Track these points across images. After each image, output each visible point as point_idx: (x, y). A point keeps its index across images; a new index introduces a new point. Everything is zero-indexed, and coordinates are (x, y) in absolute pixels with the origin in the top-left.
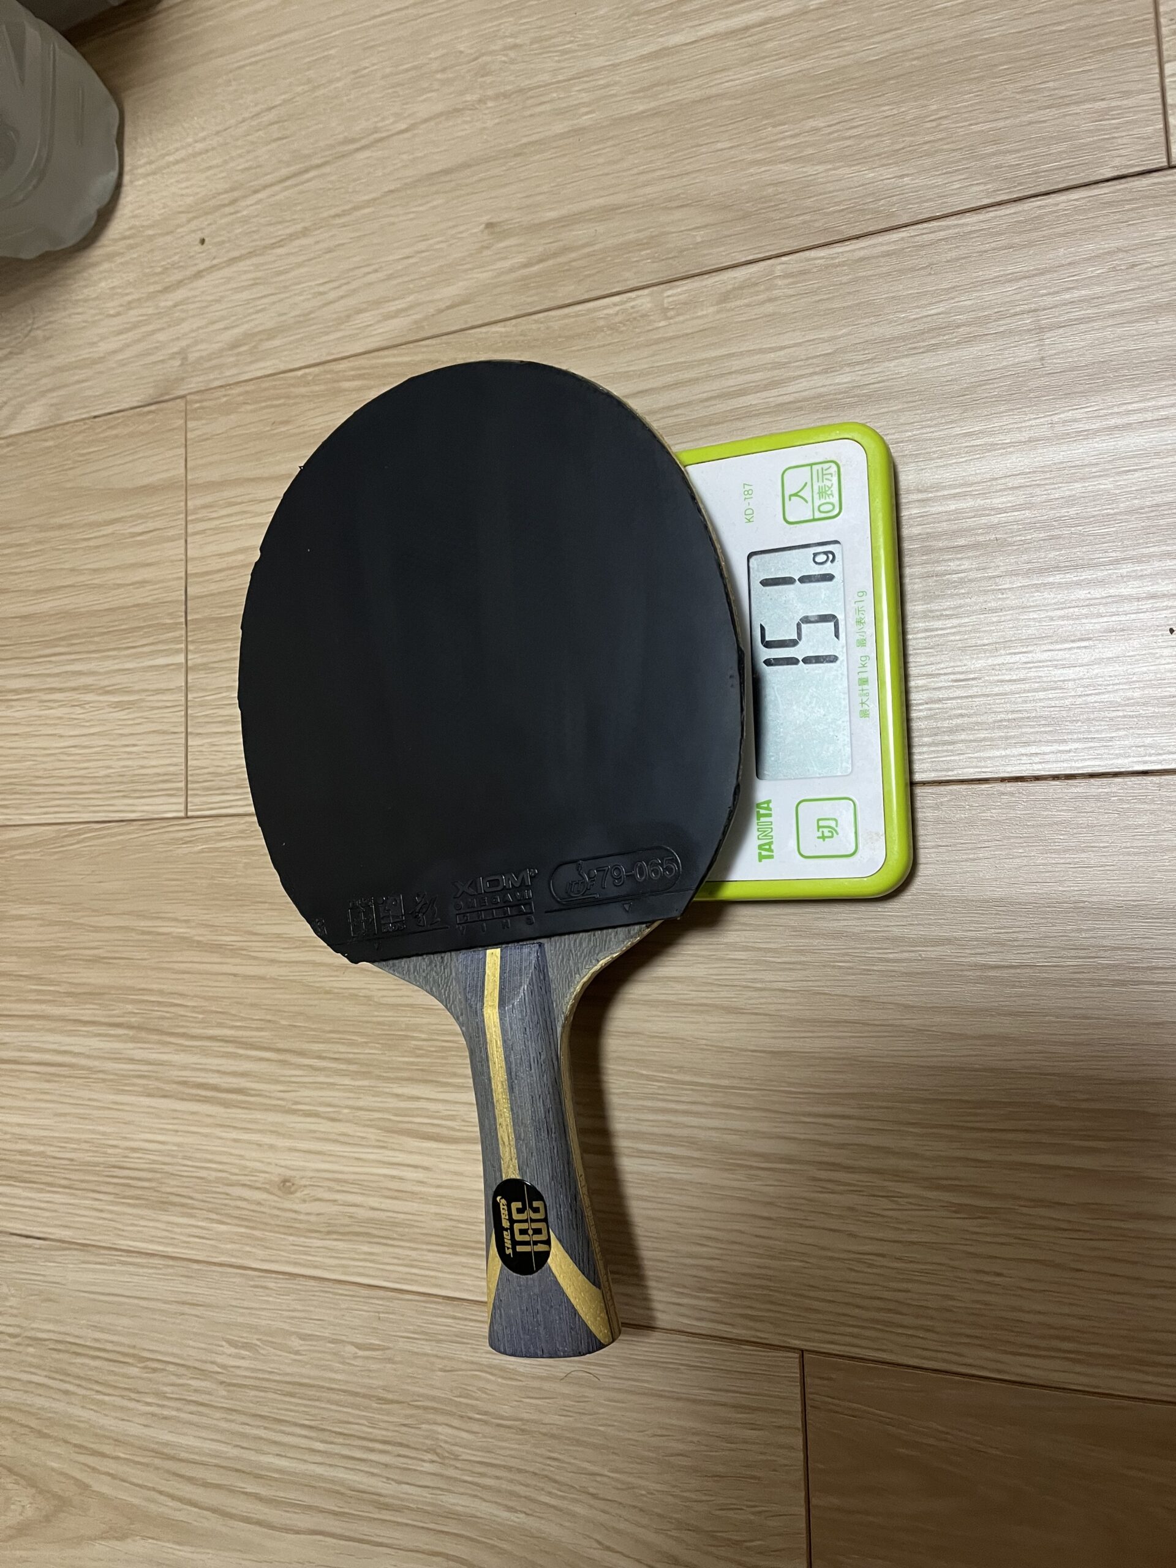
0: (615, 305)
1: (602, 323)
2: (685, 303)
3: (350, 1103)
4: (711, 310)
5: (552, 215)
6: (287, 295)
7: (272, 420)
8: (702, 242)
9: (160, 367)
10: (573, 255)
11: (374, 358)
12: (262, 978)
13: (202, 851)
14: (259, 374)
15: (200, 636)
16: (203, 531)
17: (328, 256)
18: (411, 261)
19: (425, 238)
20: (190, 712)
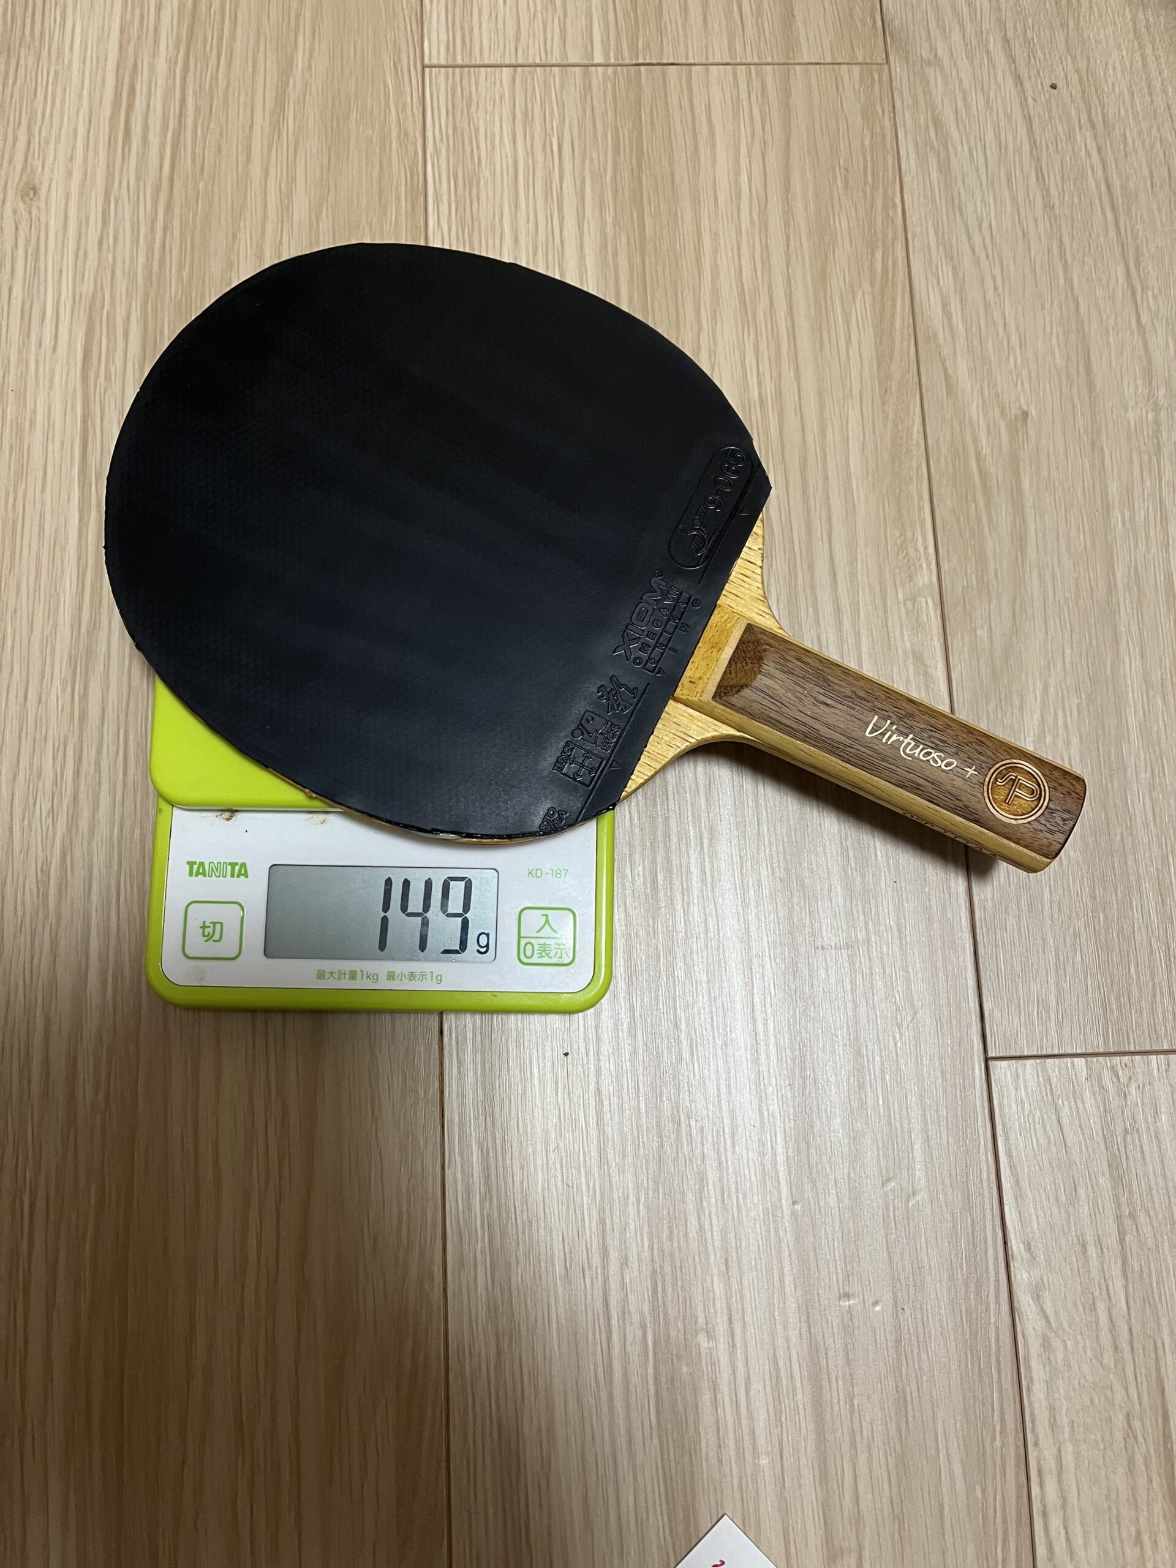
0: (926, 548)
1: (909, 534)
2: (917, 619)
3: (119, 265)
4: (908, 644)
5: (1026, 484)
6: (984, 186)
7: (851, 169)
8: (976, 635)
9: (924, 33)
10: (982, 504)
11: (904, 287)
12: (248, 159)
13: (386, 86)
14: (903, 153)
15: (622, 81)
16: (737, 86)
17: (1020, 233)
18: (1001, 330)
19: (1022, 344)
20: (539, 69)
